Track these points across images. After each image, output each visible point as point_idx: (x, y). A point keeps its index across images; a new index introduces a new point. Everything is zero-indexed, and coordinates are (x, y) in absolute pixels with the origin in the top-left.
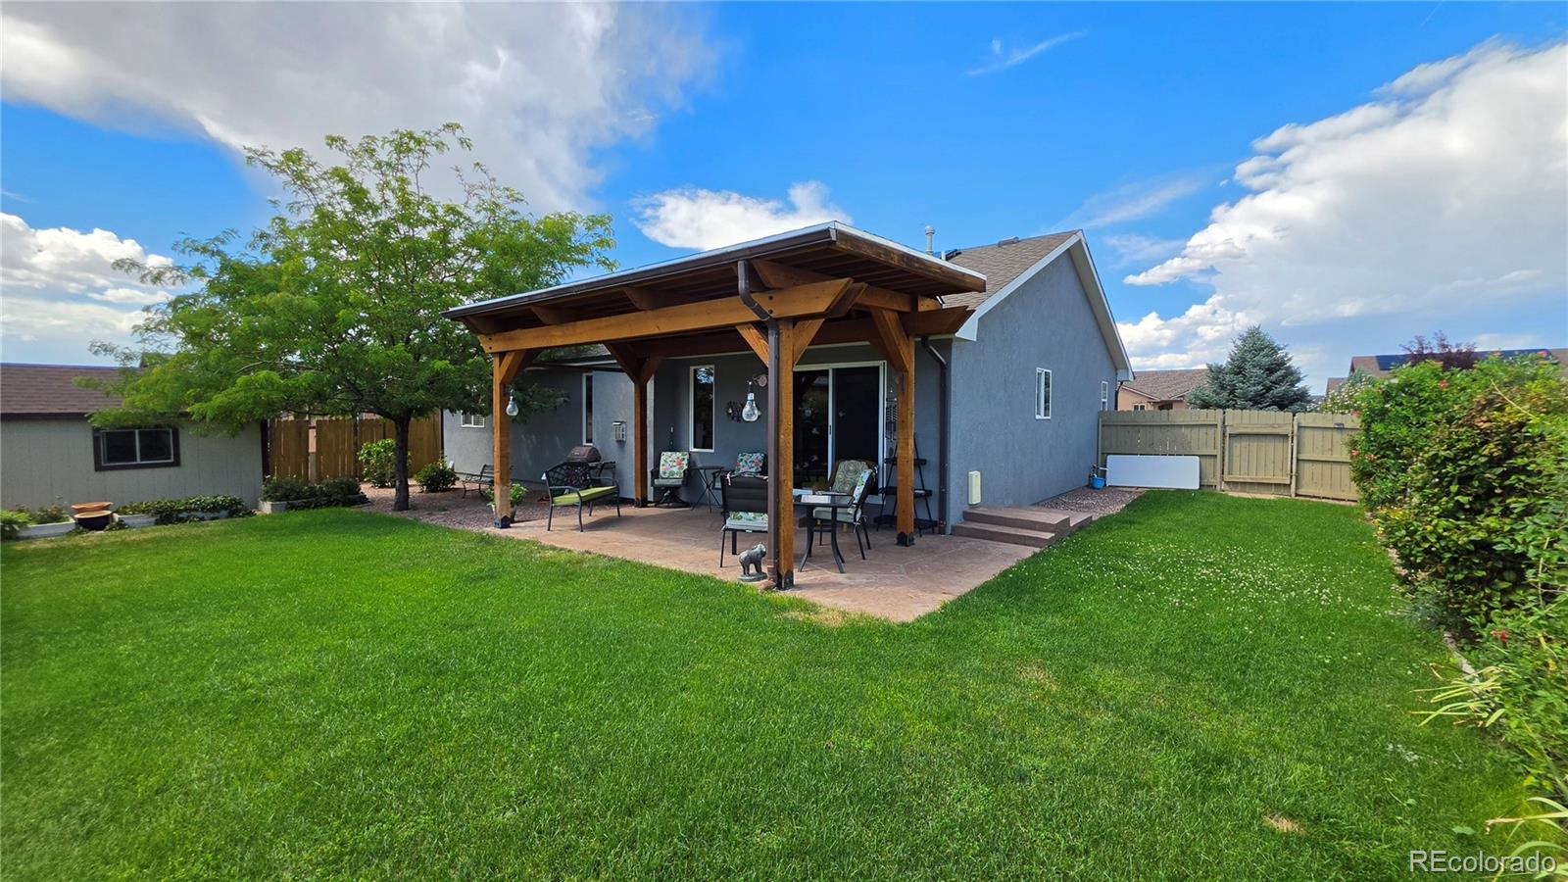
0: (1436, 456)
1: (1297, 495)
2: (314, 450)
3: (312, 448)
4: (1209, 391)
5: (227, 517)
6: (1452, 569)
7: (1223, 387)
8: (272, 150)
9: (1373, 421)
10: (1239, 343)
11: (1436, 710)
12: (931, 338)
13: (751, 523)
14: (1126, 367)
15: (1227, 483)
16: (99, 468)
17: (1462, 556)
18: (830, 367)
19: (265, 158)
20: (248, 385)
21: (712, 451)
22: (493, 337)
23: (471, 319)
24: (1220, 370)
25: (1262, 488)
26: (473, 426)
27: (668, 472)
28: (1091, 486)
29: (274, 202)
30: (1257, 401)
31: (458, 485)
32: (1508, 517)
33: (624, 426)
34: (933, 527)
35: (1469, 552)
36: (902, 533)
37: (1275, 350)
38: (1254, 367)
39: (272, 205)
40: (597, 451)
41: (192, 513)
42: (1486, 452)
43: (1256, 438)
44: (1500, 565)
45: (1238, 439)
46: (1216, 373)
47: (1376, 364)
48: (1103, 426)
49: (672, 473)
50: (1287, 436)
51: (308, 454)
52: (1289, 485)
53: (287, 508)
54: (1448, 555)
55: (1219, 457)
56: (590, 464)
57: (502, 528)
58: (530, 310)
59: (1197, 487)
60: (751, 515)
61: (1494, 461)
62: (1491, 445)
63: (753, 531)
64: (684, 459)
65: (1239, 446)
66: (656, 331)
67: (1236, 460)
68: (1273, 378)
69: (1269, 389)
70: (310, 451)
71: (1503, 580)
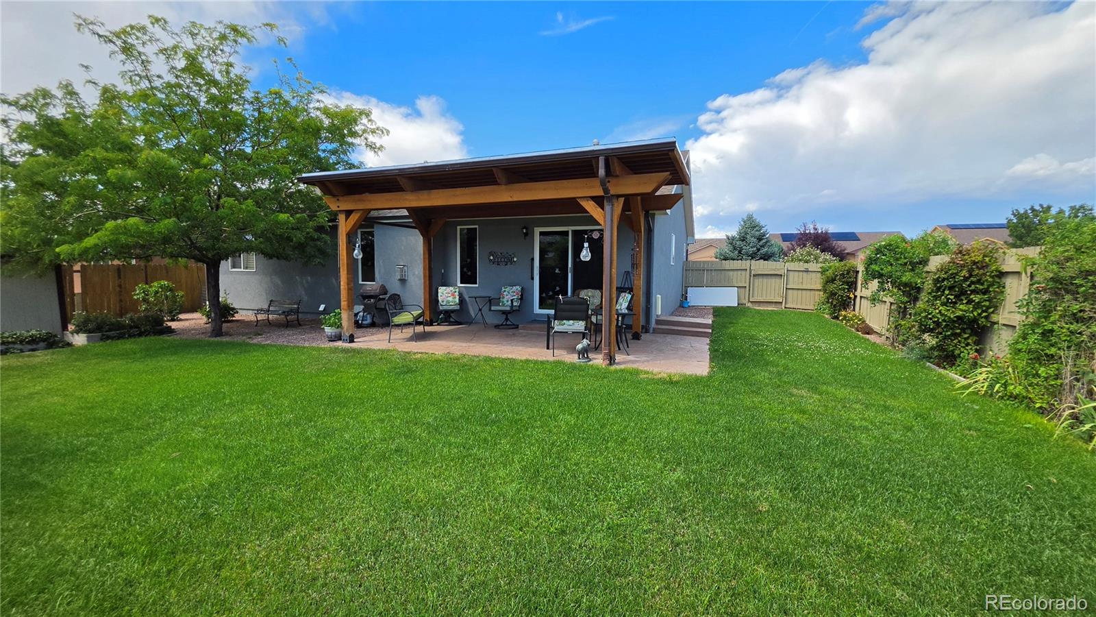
0: (939, 277)
1: (785, 308)
2: (80, 291)
3: (78, 289)
4: (726, 249)
5: (46, 349)
6: (945, 330)
7: (735, 248)
8: (103, 21)
9: (871, 264)
10: (742, 223)
11: (968, 389)
12: (650, 212)
13: (571, 327)
14: (693, 235)
15: (752, 302)
17: (951, 323)
18: (570, 229)
19: (95, 27)
20: (116, 231)
21: (477, 285)
22: (341, 198)
23: (328, 184)
24: (733, 238)
25: (768, 304)
26: (242, 270)
27: (445, 301)
28: (682, 306)
29: (87, 67)
30: (753, 256)
31: (237, 317)
32: (970, 304)
33: (406, 268)
34: (646, 329)
35: (954, 321)
36: (636, 332)
37: (761, 227)
38: (752, 237)
39: (84, 69)
40: (385, 287)
41: (10, 346)
42: (962, 275)
43: (766, 277)
44: (965, 326)
45: (757, 277)
46: (731, 241)
47: (781, 238)
48: (686, 270)
49: (448, 302)
50: (781, 275)
51: (73, 294)
52: (781, 303)
53: (102, 340)
54: (944, 324)
55: (748, 287)
56: (381, 297)
57: (350, 342)
58: (396, 179)
59: (736, 305)
60: (571, 322)
61: (966, 279)
62: (964, 272)
63: (573, 332)
64: (456, 292)
65: (758, 281)
66: (510, 200)
67: (756, 289)
68: (761, 243)
69: (758, 250)
70: (76, 292)
71: (966, 333)
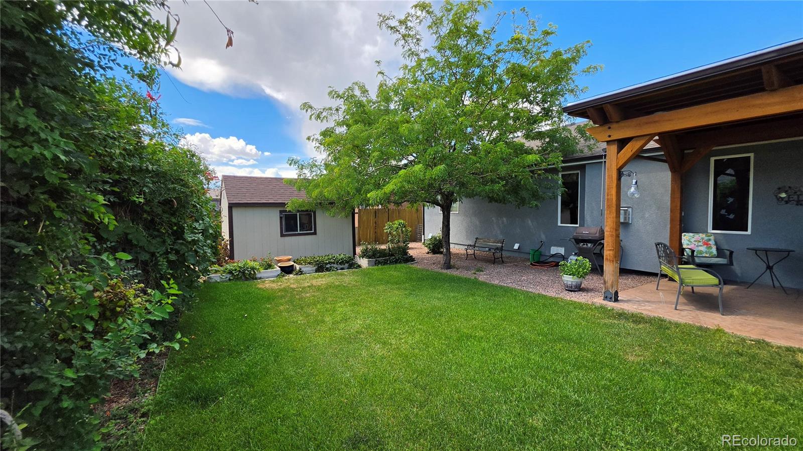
2: (357, 226)
5: (349, 268)
16: (282, 235)
21: (748, 233)
33: (631, 210)
41: (332, 265)
53: (376, 264)
57: (614, 301)
64: (708, 239)
